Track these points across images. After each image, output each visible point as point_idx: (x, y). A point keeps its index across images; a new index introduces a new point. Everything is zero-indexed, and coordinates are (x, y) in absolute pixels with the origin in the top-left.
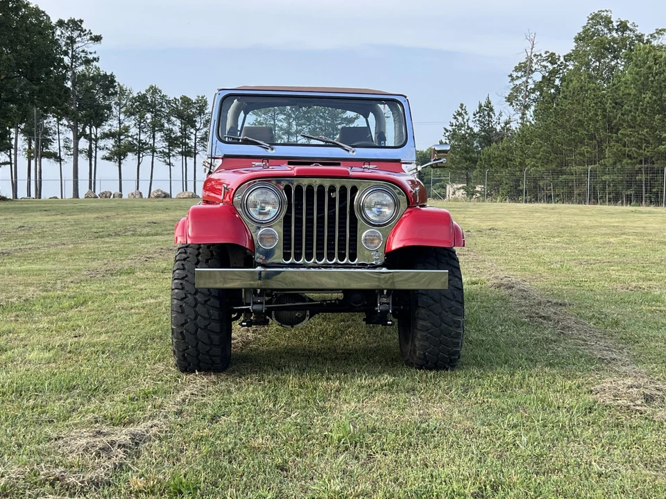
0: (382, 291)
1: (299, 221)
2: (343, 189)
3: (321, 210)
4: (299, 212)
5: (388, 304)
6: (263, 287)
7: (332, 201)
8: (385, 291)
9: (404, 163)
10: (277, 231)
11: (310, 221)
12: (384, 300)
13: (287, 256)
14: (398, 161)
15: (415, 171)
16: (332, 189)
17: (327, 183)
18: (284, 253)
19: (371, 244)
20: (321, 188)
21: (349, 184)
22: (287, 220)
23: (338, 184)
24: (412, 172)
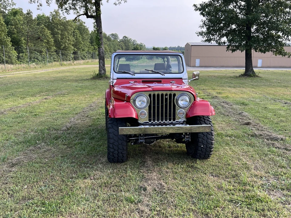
1: (154, 107)
2: (170, 95)
3: (162, 103)
4: (154, 103)
5: (189, 138)
6: (144, 133)
7: (166, 99)
8: (188, 133)
9: (183, 79)
10: (146, 112)
11: (158, 107)
12: (187, 136)
13: (150, 120)
15: (187, 82)
16: (166, 95)
17: (164, 93)
20: (162, 95)
21: (172, 93)
22: (150, 107)
23: (169, 93)
24: (186, 83)
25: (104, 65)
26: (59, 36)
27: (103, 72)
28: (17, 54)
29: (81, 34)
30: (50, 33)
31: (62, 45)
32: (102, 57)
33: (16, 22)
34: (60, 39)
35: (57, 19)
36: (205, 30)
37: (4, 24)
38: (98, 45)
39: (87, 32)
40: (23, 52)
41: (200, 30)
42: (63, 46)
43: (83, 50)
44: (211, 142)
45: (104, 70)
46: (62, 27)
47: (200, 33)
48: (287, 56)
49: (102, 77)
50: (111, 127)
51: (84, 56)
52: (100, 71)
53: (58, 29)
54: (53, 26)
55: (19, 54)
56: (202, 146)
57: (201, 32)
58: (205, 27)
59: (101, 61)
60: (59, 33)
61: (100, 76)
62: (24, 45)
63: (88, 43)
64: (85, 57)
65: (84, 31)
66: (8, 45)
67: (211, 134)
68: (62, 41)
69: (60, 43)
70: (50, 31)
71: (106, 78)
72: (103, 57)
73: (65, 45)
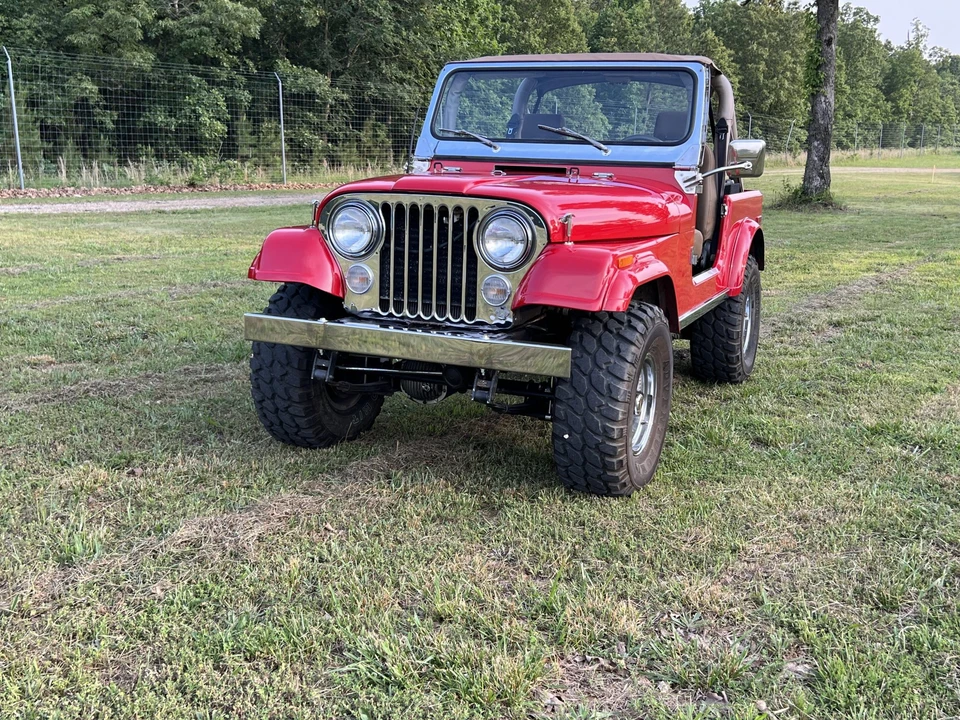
0: (479, 369)
1: (399, 255)
2: (458, 211)
3: (428, 242)
4: (399, 243)
6: (326, 347)
8: (483, 371)
9: (678, 169)
10: (371, 269)
12: (483, 383)
13: (384, 305)
14: (670, 166)
15: (693, 181)
17: (436, 201)
18: (380, 300)
19: (495, 298)
20: (430, 209)
22: (385, 253)
24: (688, 183)
25: (824, 160)
26: (762, 66)
27: (817, 182)
28: (610, 127)
29: (849, 58)
30: (730, 56)
31: (768, 98)
32: (822, 128)
33: (624, 24)
34: (762, 79)
35: (761, 10)
37: (579, 29)
38: (813, 86)
39: (870, 53)
40: (631, 121)
42: (770, 101)
43: (849, 116)
44: (605, 428)
45: (822, 177)
46: (774, 34)
49: (810, 201)
51: (848, 135)
52: (807, 178)
53: (759, 44)
54: (748, 33)
55: (616, 125)
56: (566, 436)
59: (816, 144)
60: (762, 55)
61: (803, 198)
62: (634, 97)
63: (873, 92)
64: (853, 141)
65: (860, 48)
66: (584, 97)
67: (605, 392)
68: (769, 82)
69: (760, 90)
70: (729, 51)
71: (826, 205)
72: (826, 128)
73: (778, 96)
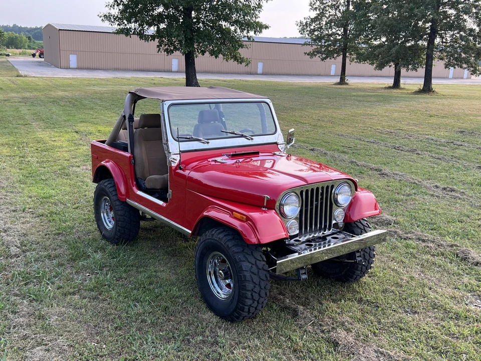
2: (328, 187)
9: (279, 144)
14: (276, 143)
16: (323, 187)
17: (320, 185)
20: (317, 189)
21: (330, 184)
23: (326, 184)
24: (283, 150)
36: (115, 11)
41: (106, 11)
44: (373, 254)
47: (105, 16)
48: (244, 64)
50: (244, 259)
57: (107, 14)
58: (116, 7)
